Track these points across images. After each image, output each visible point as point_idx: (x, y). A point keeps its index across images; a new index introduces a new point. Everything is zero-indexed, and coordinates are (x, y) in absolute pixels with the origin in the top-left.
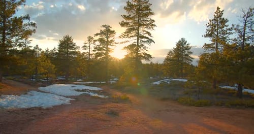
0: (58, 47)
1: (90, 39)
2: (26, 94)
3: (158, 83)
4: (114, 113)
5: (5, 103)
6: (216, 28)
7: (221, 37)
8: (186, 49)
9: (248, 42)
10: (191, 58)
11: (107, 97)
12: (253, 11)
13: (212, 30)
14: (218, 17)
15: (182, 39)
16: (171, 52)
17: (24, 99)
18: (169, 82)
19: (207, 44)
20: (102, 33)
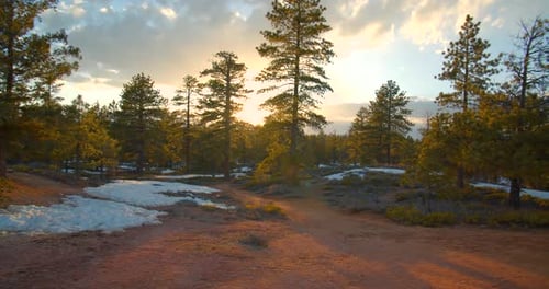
0: (120, 99)
1: (190, 81)
2: (61, 202)
3: (338, 177)
4: (257, 243)
5: (22, 223)
6: (465, 61)
7: (474, 79)
8: (398, 105)
9: (533, 91)
10: (408, 123)
11: (233, 207)
12: (545, 25)
13: (456, 63)
14: (468, 38)
15: (390, 82)
16: (363, 110)
17: (60, 215)
18: (362, 176)
19: (445, 93)
20: (217, 69)
